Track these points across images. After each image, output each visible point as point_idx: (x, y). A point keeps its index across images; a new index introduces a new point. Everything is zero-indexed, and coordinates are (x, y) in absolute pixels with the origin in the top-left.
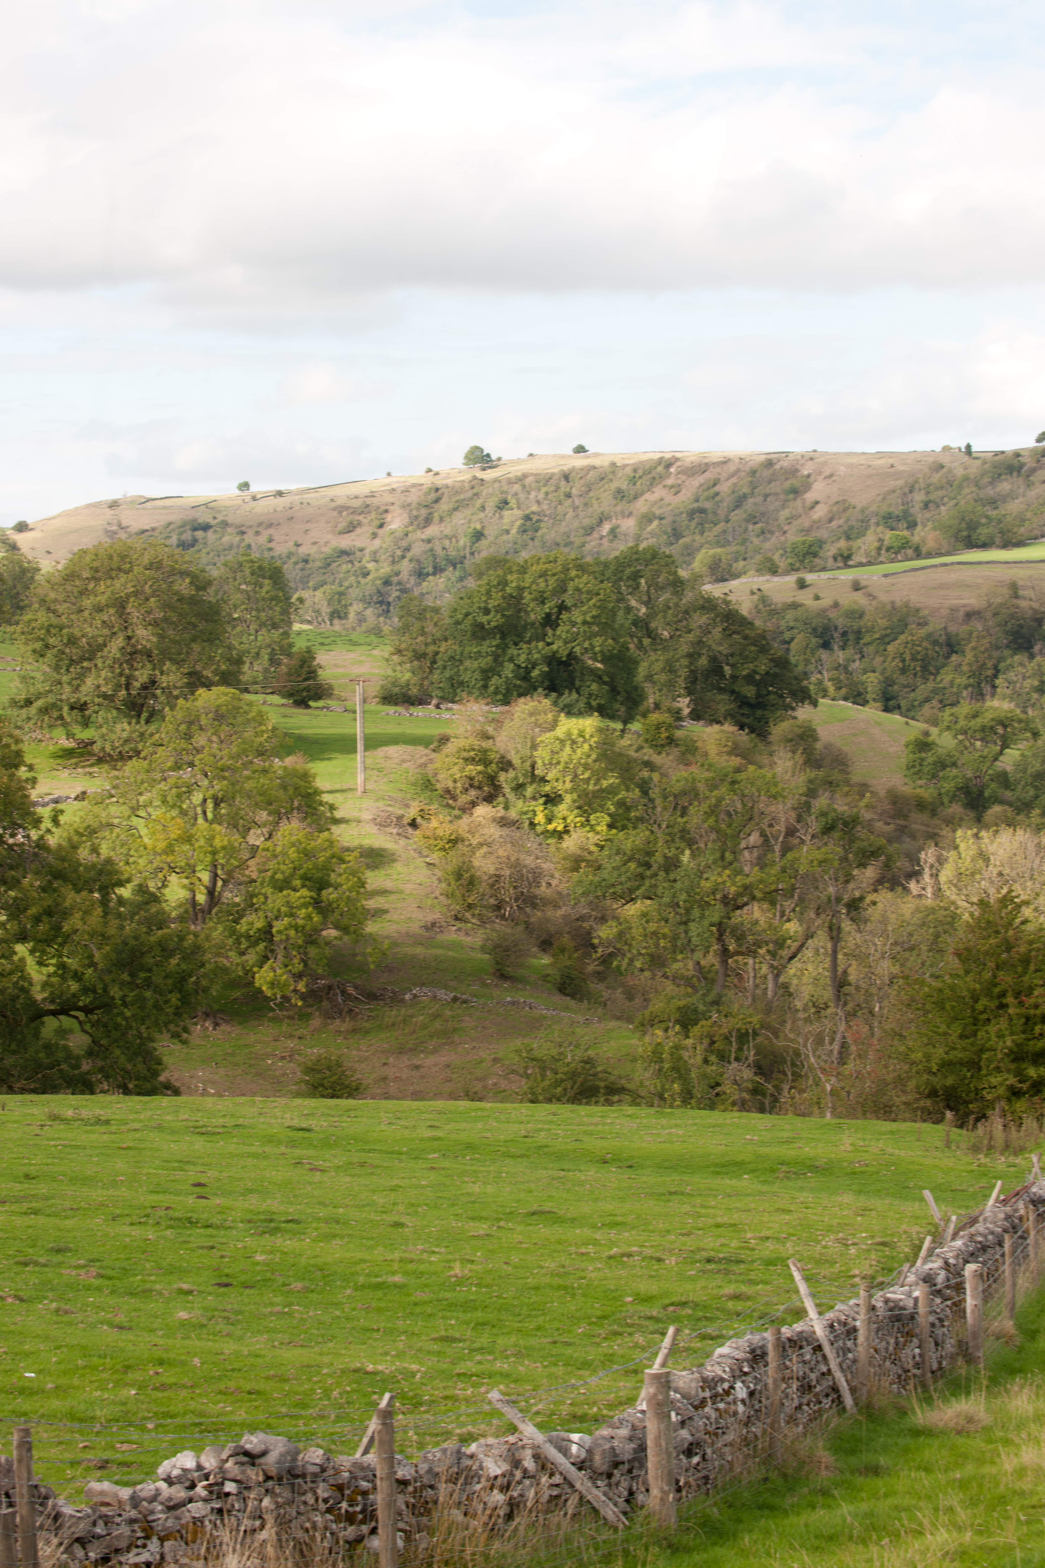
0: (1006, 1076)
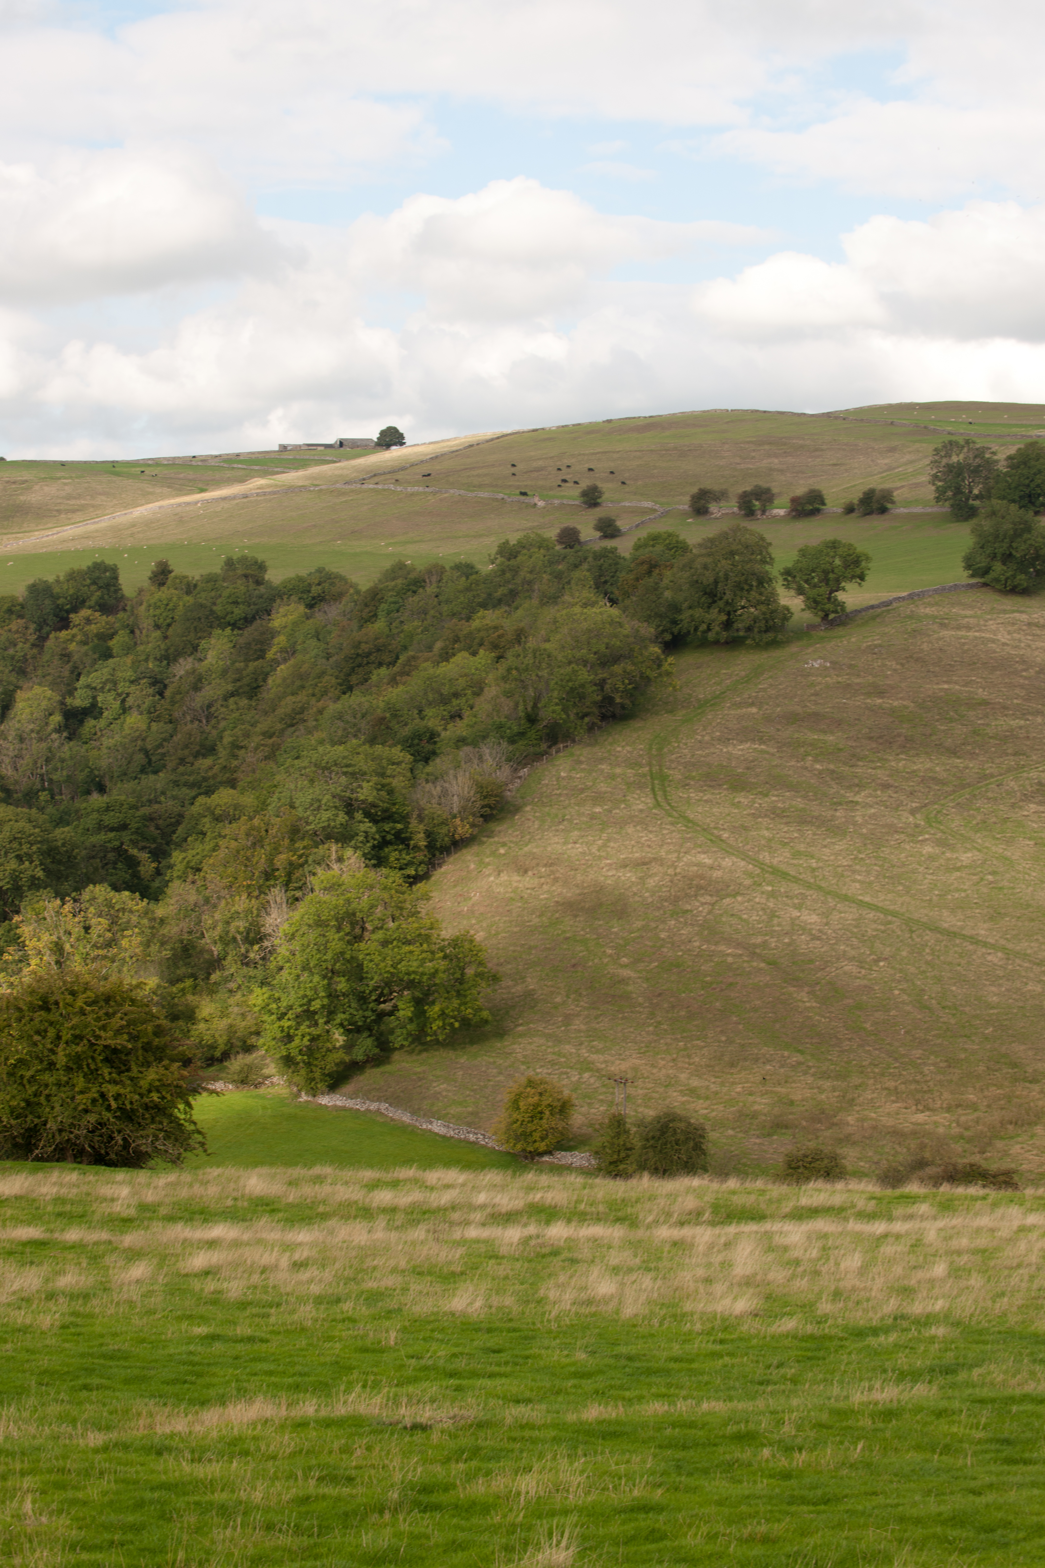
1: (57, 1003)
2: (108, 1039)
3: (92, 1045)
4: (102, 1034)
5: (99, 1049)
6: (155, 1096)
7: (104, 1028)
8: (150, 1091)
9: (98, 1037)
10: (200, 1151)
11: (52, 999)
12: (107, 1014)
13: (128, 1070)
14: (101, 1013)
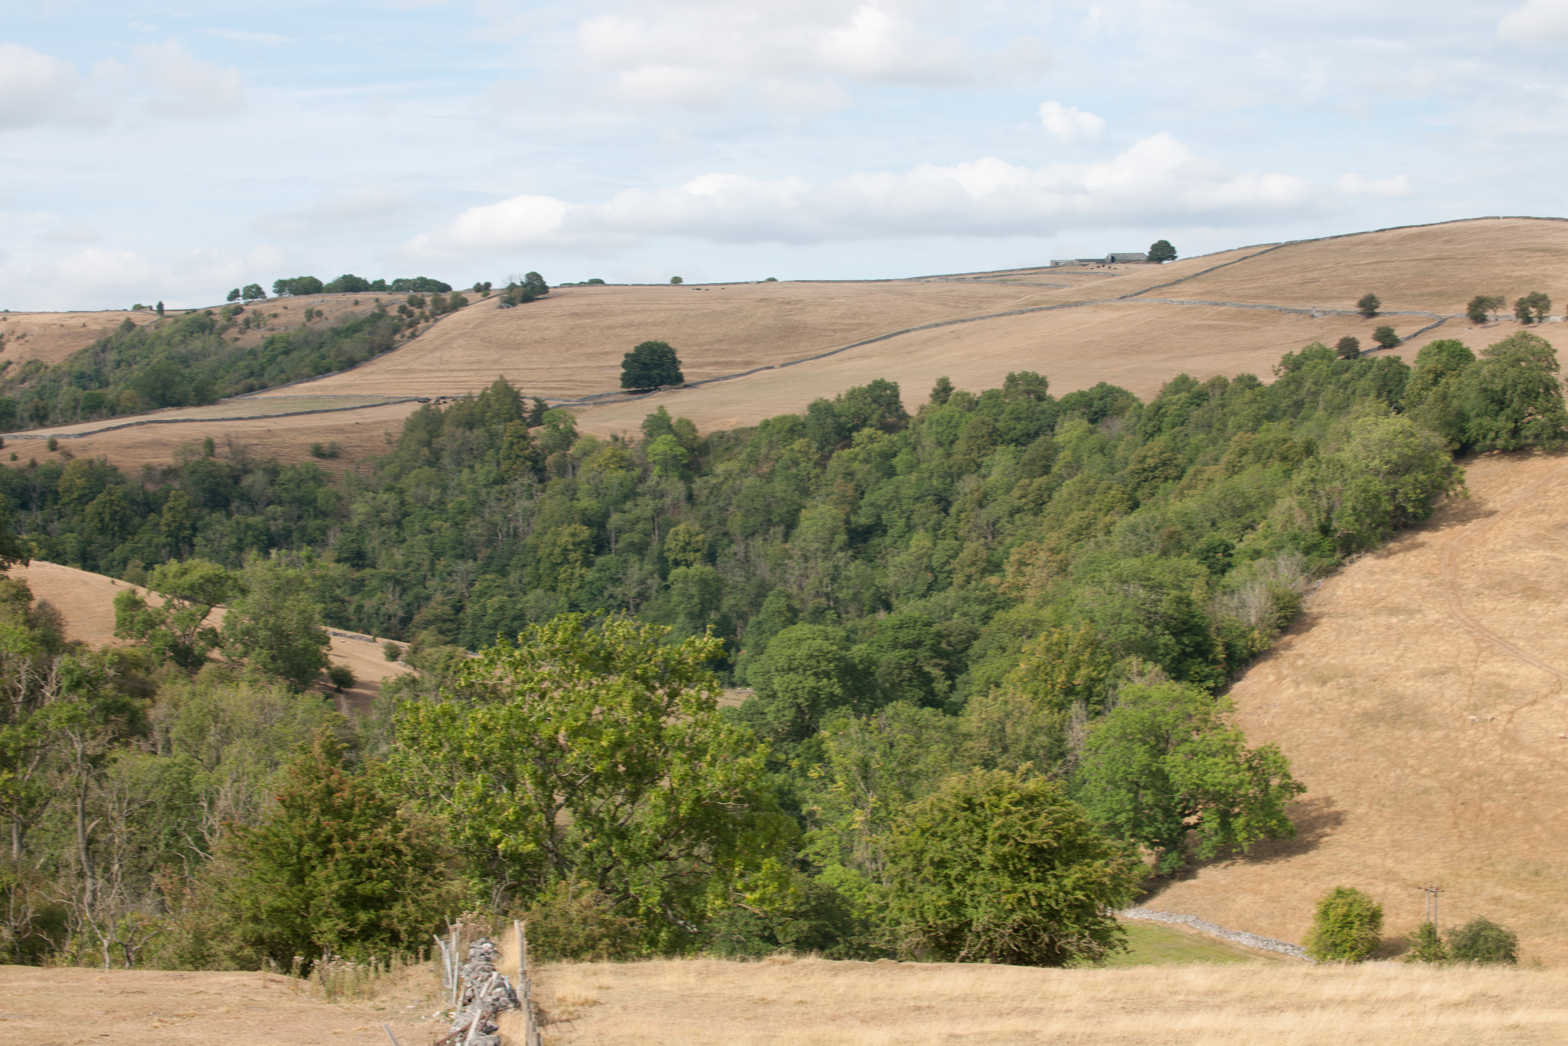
0: (336, 921)
1: (982, 805)
2: (1033, 838)
3: (1018, 844)
4: (1028, 833)
5: (1026, 848)
6: (1080, 895)
7: (1030, 827)
8: (1074, 889)
9: (1024, 837)
10: (1120, 949)
11: (977, 801)
12: (1031, 814)
13: (1053, 868)
14: (1027, 813)
